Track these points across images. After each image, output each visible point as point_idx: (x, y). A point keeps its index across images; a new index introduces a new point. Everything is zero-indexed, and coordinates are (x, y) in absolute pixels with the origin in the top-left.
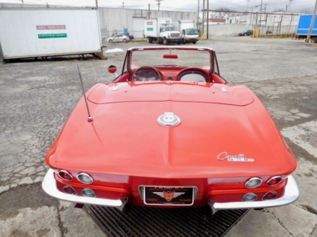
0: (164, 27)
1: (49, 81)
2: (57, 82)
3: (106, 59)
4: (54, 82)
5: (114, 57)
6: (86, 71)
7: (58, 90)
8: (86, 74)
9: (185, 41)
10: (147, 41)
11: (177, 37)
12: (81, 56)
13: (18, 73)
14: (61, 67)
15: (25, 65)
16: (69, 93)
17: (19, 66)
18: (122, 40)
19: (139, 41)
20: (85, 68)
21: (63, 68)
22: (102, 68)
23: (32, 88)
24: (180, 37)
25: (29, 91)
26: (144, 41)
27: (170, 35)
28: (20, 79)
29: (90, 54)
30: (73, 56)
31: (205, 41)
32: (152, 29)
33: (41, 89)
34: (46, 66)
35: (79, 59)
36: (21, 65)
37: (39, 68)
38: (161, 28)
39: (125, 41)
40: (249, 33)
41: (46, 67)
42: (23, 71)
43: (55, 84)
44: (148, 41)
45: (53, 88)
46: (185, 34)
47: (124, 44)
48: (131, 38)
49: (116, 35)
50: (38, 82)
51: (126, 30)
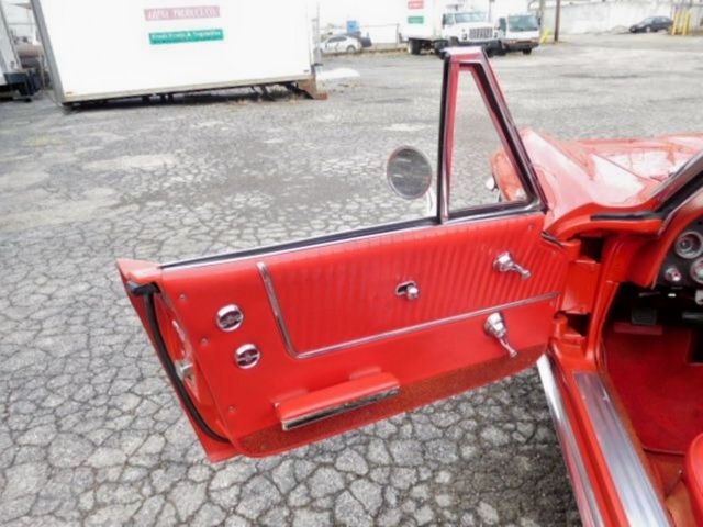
0: (453, 11)
1: (176, 174)
2: (199, 179)
3: (324, 97)
4: (190, 177)
5: (342, 92)
6: (281, 135)
7: (203, 210)
8: (281, 145)
9: (504, 47)
10: (405, 50)
11: (486, 37)
12: (258, 89)
13: (91, 144)
14: (210, 124)
15: (115, 118)
16: (241, 226)
17: (100, 120)
18: (344, 50)
19: (387, 51)
20: (274, 126)
21: (215, 126)
22: (320, 124)
23: (123, 203)
24: (493, 38)
25: (112, 215)
26: (399, 50)
27: (468, 32)
28: (95, 165)
29: (281, 84)
30: (236, 91)
31: (550, 47)
32: (420, 20)
33: (151, 204)
34: (170, 119)
35: (253, 97)
36: (107, 119)
37: (152, 126)
38: (444, 16)
39: (351, 50)
40: (657, 26)
41: (169, 123)
42: (108, 137)
43: (193, 184)
44: (409, 50)
45: (189, 204)
46: (505, 30)
47: (350, 58)
48: (366, 43)
49: (331, 37)
50: (145, 177)
51: (351, 25)
